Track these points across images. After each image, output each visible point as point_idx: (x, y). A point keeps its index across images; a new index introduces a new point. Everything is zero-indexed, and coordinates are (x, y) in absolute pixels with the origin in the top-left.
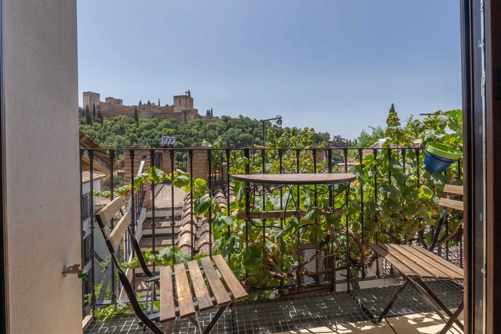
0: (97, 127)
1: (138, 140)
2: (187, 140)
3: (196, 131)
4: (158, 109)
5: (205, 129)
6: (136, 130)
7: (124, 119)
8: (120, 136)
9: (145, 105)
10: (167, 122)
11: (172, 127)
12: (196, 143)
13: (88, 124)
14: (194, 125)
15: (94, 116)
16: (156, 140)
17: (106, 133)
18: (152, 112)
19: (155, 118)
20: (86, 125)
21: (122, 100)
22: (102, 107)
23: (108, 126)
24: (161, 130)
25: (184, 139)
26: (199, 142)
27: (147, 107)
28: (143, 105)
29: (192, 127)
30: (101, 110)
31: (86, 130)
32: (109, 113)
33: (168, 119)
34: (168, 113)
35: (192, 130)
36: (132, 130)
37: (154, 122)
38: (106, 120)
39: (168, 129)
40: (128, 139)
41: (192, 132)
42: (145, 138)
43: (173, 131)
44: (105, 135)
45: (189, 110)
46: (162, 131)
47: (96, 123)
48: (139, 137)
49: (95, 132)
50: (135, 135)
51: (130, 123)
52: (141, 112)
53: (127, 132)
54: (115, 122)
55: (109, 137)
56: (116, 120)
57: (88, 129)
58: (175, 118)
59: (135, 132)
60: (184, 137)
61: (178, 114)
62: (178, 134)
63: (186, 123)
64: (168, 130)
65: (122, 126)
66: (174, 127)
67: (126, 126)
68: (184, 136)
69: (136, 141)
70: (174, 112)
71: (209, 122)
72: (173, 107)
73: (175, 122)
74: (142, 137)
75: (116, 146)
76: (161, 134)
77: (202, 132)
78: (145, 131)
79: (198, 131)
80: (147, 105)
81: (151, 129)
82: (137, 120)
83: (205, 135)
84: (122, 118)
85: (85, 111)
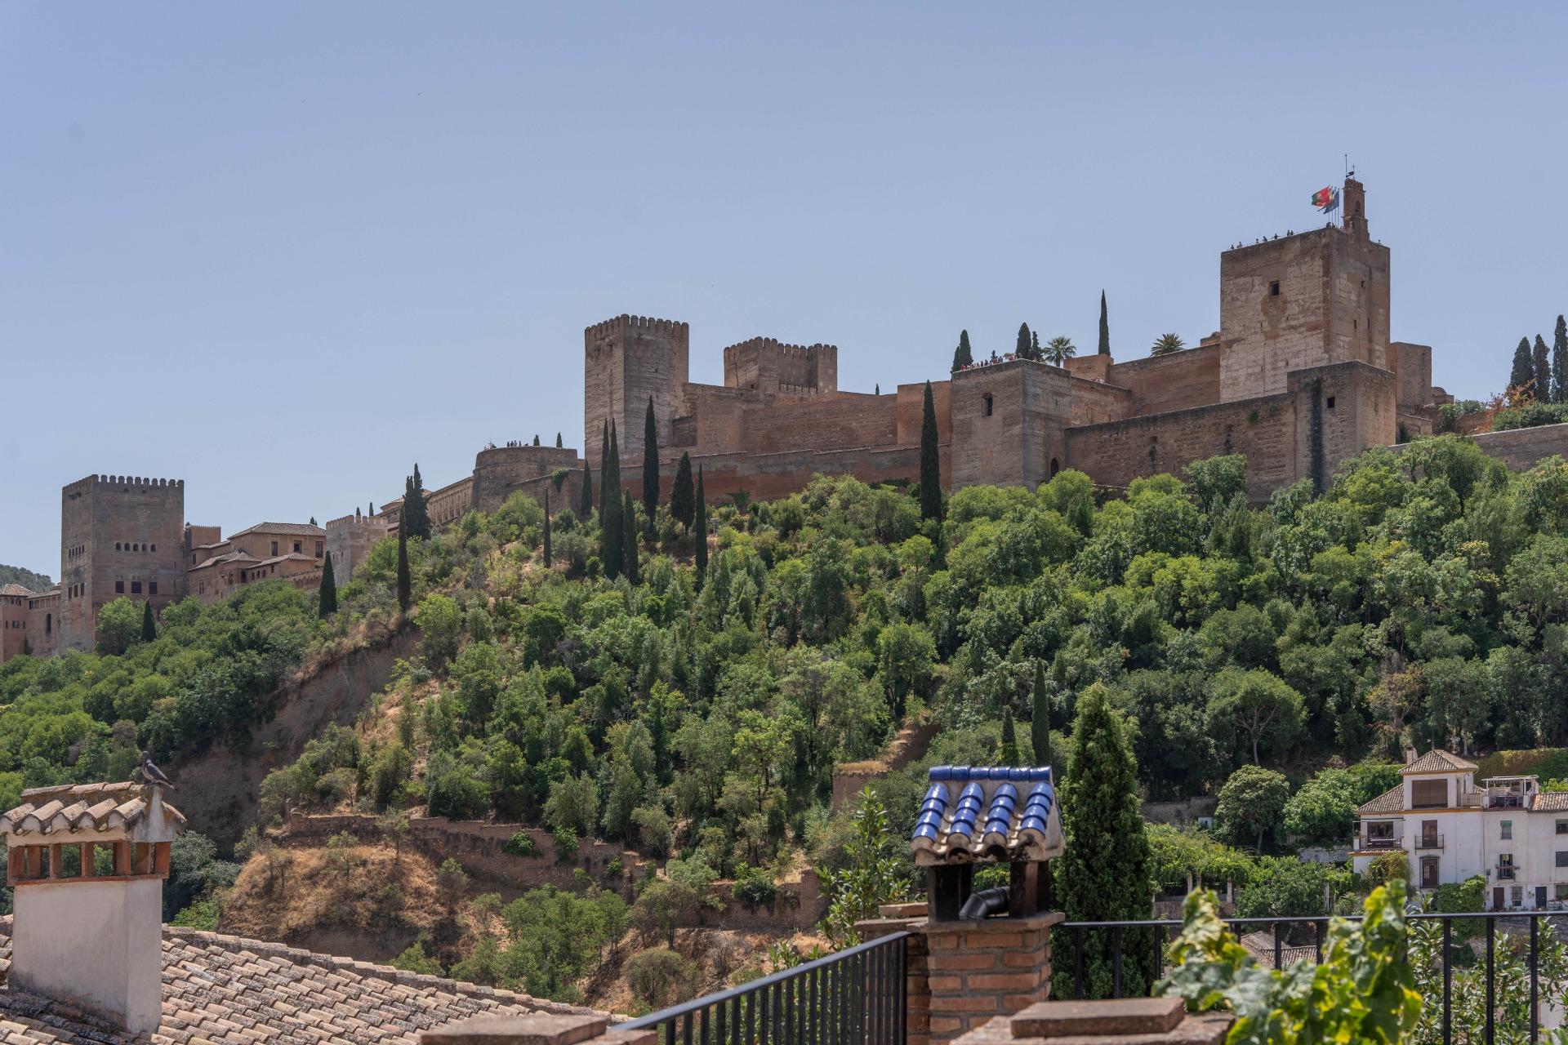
0: (669, 591)
1: (939, 680)
2: (1330, 651)
3: (1407, 555)
4: (1092, 386)
5: (1492, 532)
6: (929, 590)
7: (845, 505)
8: (814, 653)
9: (996, 366)
10: (1161, 500)
11: (1207, 542)
12: (1407, 677)
13: (613, 577)
14: (1396, 499)
15: (650, 511)
16: (1071, 670)
17: (720, 638)
18: (1048, 418)
19: (1069, 473)
20: (602, 580)
21: (833, 350)
22: (702, 427)
23: (740, 575)
24: (1115, 572)
25: (1302, 639)
26: (1436, 664)
27: (1010, 382)
28: (985, 369)
29: (1375, 519)
30: (693, 452)
31: (598, 618)
32: (744, 470)
33: (1175, 465)
34: (1175, 417)
35: (1377, 552)
36: (894, 595)
37: (1061, 509)
38: (726, 528)
39: (1173, 563)
40: (869, 672)
41: (1372, 566)
42: (991, 653)
43: (1208, 578)
44: (717, 649)
45: (1351, 366)
46: (1119, 581)
47: (659, 562)
48: (948, 646)
49: (653, 633)
50: (921, 636)
51: (889, 536)
52: (967, 432)
53: (862, 617)
54: (784, 536)
55: (742, 670)
56: (790, 526)
57: (611, 613)
58: (1228, 449)
59: (916, 610)
60: (1307, 623)
61: (1254, 419)
62: (1256, 598)
63: (1318, 490)
64: (1168, 569)
65: (830, 567)
66: (1219, 542)
67: (860, 565)
68: (1307, 609)
69: (927, 688)
70: (1227, 396)
71: (1531, 457)
72: (1213, 348)
73: (1231, 486)
74: (966, 648)
75: (787, 735)
76: (1111, 607)
77: (1461, 561)
78: (993, 592)
79: (1429, 557)
80: (1011, 365)
81: (1038, 571)
82: (933, 506)
83: (1491, 591)
84: (834, 501)
85: (596, 477)
